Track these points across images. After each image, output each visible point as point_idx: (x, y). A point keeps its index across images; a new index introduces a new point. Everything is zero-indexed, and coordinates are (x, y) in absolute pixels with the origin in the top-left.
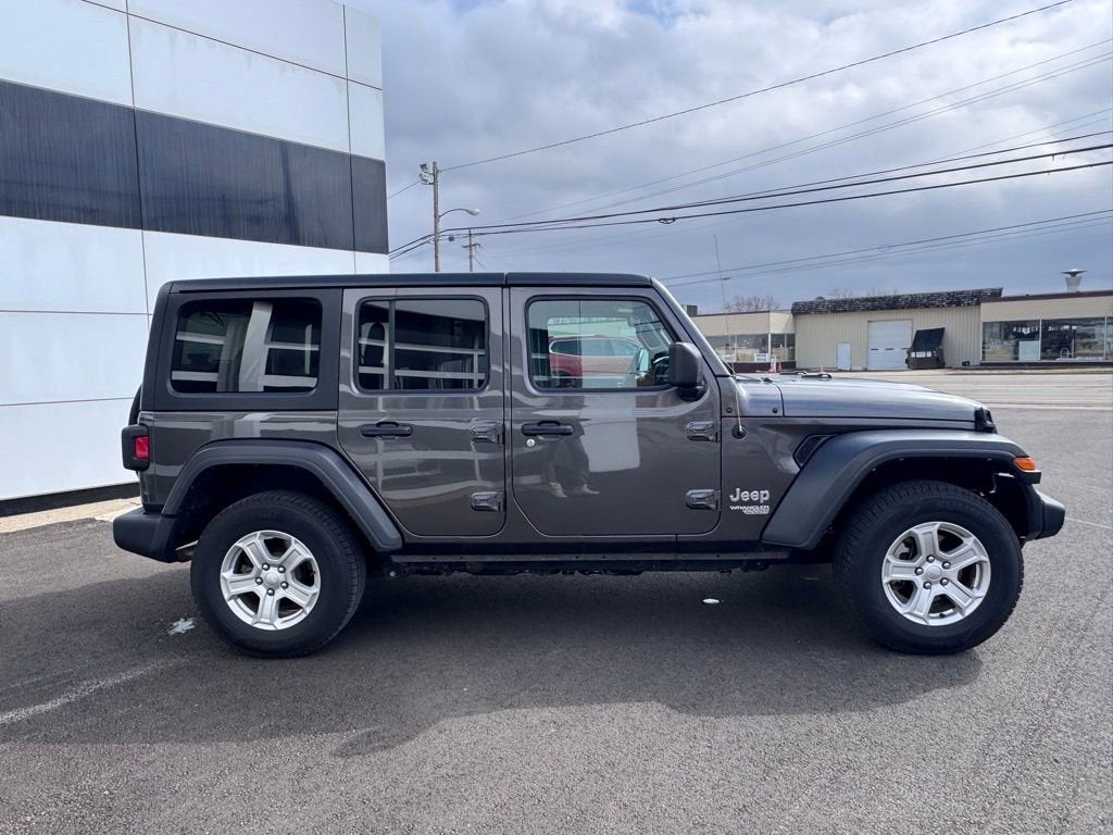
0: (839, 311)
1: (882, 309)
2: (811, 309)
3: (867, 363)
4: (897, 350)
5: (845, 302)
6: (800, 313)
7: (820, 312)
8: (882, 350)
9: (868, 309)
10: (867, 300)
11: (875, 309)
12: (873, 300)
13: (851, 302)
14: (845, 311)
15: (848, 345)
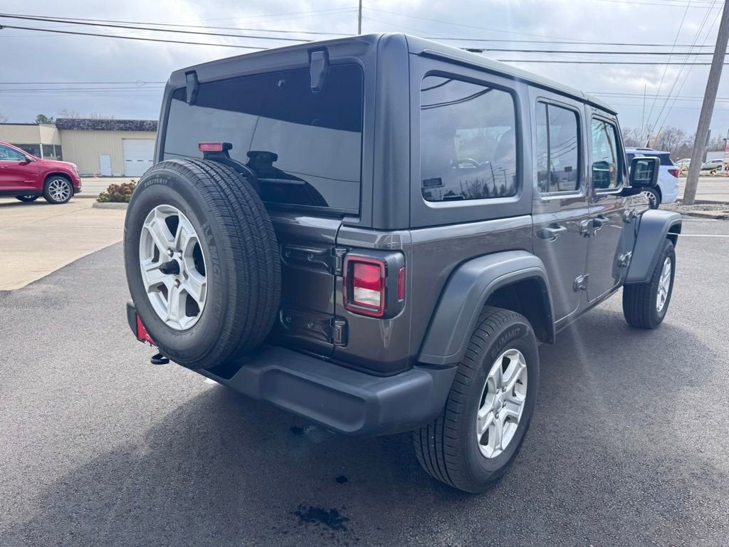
0: (98, 129)
1: (133, 130)
2: (73, 125)
3: (124, 171)
4: (146, 161)
5: (102, 122)
6: (64, 129)
7: (83, 129)
8: (135, 161)
9: (121, 129)
10: (120, 122)
11: (127, 129)
12: (125, 122)
13: (108, 122)
14: (103, 129)
15: (108, 157)
